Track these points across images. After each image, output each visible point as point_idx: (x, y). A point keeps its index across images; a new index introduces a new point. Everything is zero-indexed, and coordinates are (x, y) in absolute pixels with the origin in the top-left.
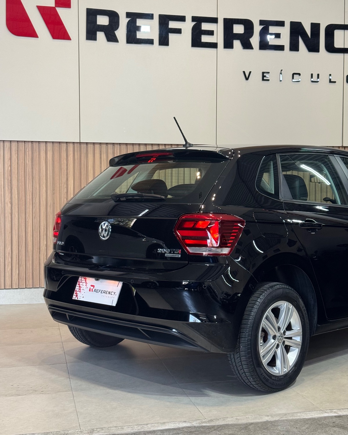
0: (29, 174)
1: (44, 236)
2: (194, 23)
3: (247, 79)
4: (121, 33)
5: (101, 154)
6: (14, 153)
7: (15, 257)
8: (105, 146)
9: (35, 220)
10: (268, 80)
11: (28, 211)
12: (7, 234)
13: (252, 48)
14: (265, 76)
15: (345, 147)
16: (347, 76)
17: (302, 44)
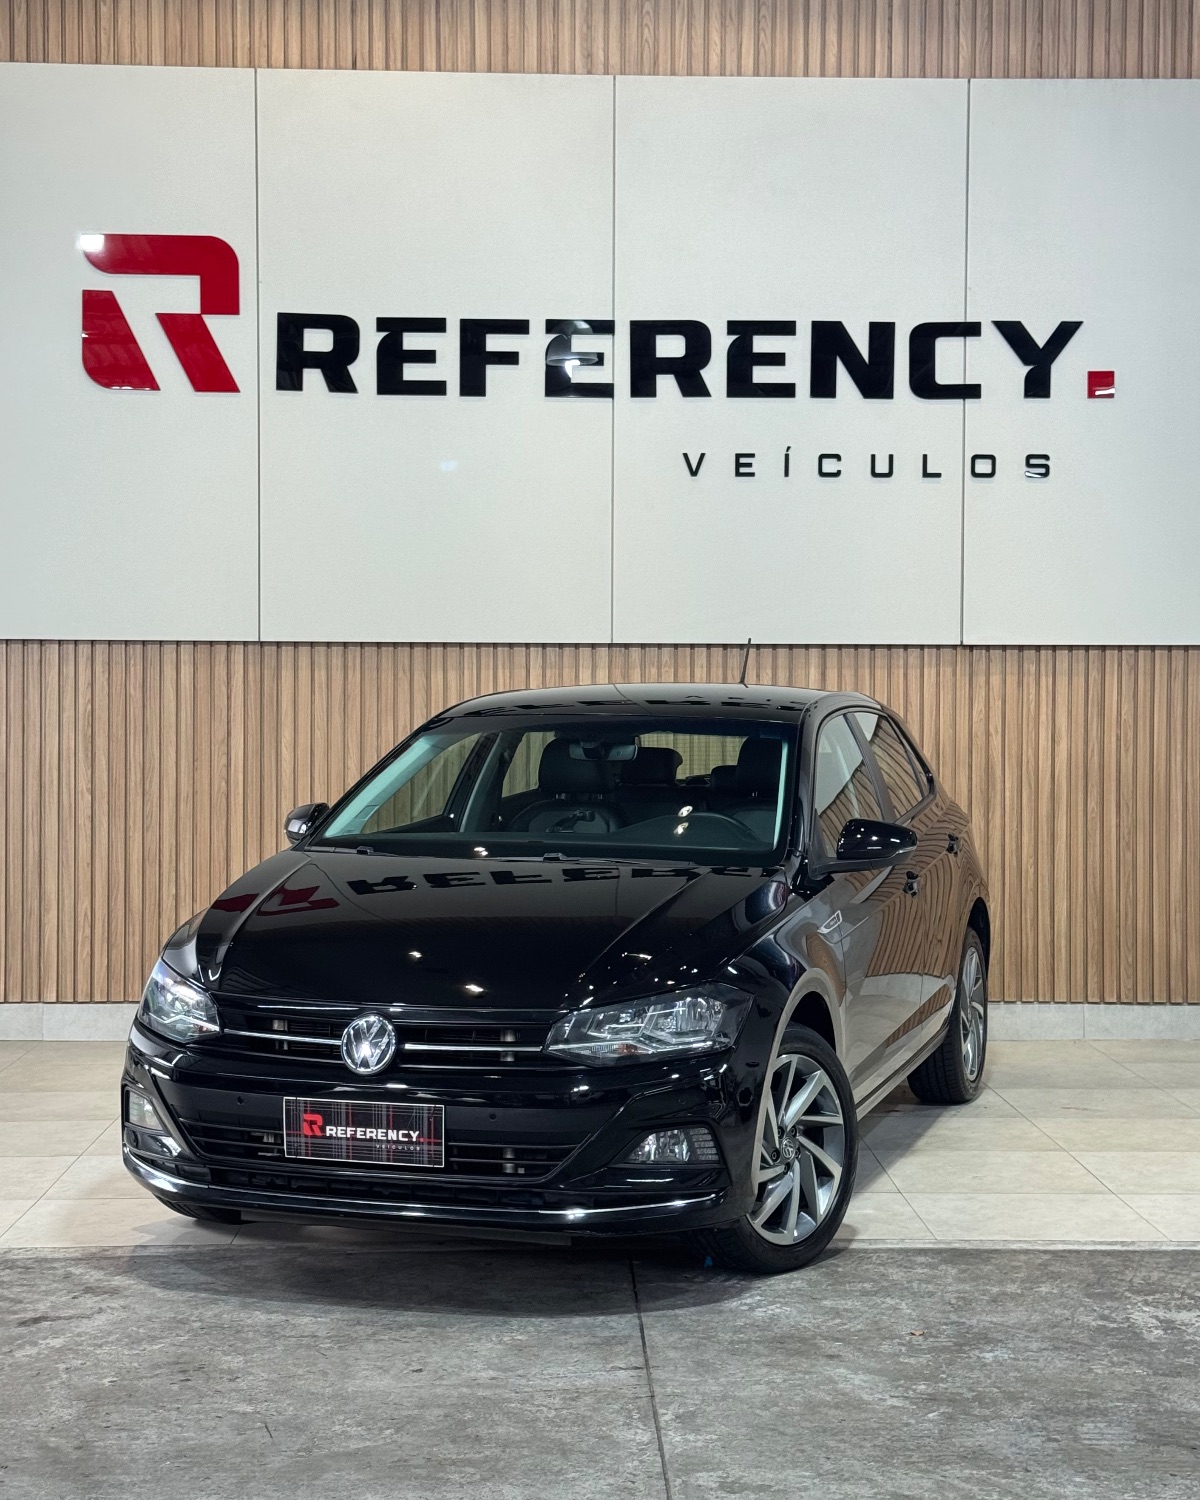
0: (135, 720)
1: (169, 873)
2: (552, 336)
3: (694, 473)
4: (364, 369)
5: (313, 671)
6: (99, 668)
7: (101, 925)
8: (323, 649)
9: (150, 833)
10: (752, 475)
11: (132, 812)
12: (80, 869)
13: (707, 394)
14: (742, 465)
15: (971, 647)
16: (975, 458)
17: (843, 378)
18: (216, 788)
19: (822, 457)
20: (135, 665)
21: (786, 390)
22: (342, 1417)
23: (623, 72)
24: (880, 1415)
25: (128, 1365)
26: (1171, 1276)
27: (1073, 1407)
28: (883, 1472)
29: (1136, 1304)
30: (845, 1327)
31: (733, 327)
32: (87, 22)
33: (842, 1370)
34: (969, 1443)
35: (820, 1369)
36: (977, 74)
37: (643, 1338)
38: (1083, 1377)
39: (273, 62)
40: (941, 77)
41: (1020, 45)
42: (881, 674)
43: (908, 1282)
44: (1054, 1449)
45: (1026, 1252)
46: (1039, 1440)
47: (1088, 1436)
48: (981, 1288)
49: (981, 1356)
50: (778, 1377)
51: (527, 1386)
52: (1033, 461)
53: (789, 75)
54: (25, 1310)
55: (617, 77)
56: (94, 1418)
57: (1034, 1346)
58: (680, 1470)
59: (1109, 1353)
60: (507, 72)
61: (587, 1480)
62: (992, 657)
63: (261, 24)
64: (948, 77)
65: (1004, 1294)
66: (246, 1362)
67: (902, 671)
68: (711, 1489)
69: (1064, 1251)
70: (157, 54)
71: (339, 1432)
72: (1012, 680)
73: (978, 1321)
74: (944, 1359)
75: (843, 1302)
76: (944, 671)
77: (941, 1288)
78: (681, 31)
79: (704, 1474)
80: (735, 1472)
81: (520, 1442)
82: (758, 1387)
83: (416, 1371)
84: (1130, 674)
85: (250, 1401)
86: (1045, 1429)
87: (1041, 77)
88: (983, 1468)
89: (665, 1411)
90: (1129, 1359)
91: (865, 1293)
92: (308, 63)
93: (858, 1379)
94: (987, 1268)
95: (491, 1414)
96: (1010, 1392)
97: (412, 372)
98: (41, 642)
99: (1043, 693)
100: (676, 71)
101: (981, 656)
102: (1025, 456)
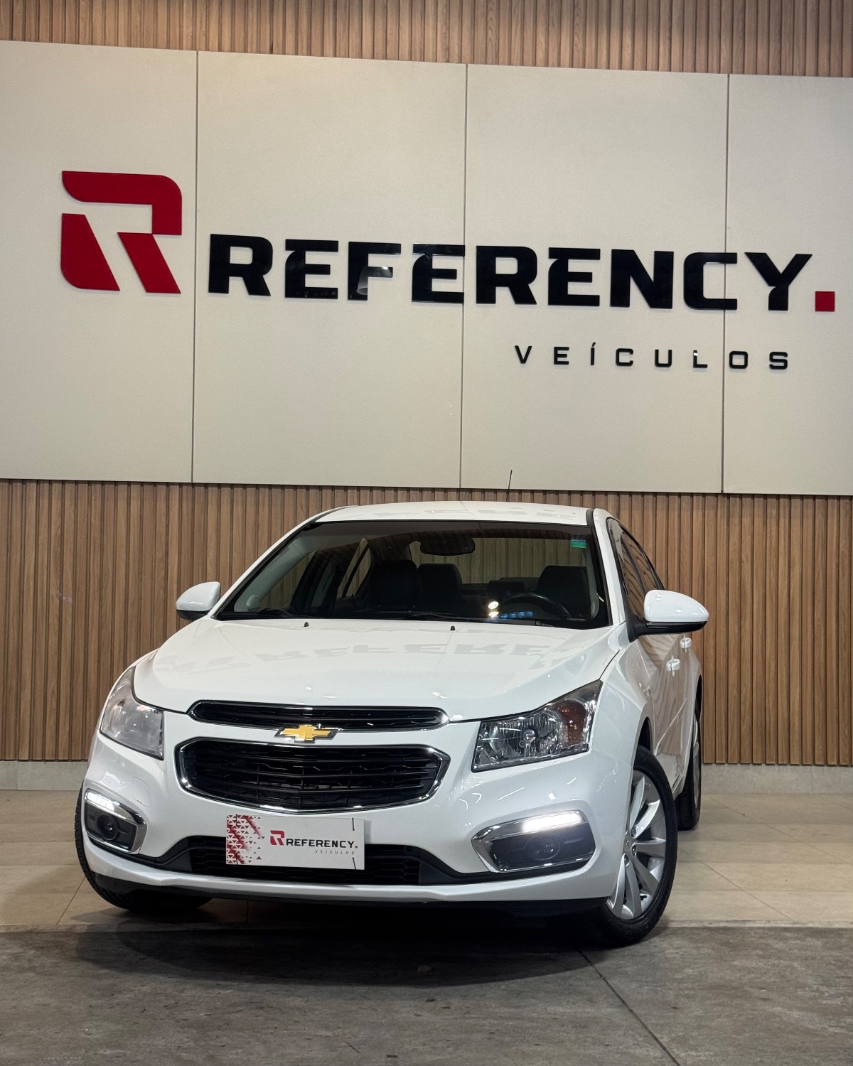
0: (94, 542)
2: (418, 256)
3: (523, 361)
4: (275, 278)
5: (232, 507)
6: (67, 502)
7: (65, 700)
8: (240, 489)
9: (104, 630)
10: (567, 363)
11: (91, 612)
12: (50, 656)
13: (532, 301)
14: (559, 356)
15: (729, 495)
16: (732, 354)
17: (635, 292)
18: (156, 597)
19: (619, 351)
20: (95, 500)
21: (593, 301)
23: (473, 62)
24: (830, 1039)
30: (761, 980)
31: (553, 252)
32: (69, 13)
35: (761, 1007)
36: (734, 70)
39: (210, 47)
40: (707, 71)
41: (765, 51)
42: (661, 514)
50: (731, 1012)
52: (775, 357)
53: (596, 67)
55: (469, 65)
60: (386, 59)
62: (744, 502)
63: (201, 18)
64: (712, 72)
66: (306, 1002)
67: (677, 513)
70: (122, 38)
72: (758, 521)
75: (747, 963)
76: (708, 513)
77: (816, 953)
78: (516, 33)
83: (445, 1008)
84: (846, 518)
87: (780, 74)
89: (662, 1036)
92: (237, 48)
93: (796, 1014)
97: (312, 281)
98: (24, 481)
99: (782, 531)
100: (512, 63)
101: (736, 502)
102: (769, 353)
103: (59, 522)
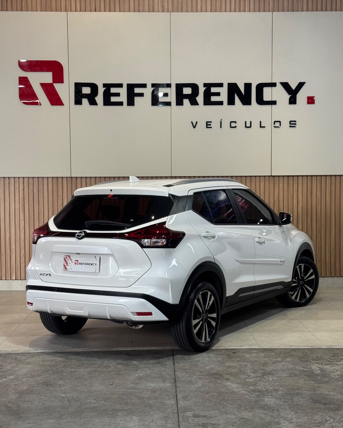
0: (36, 200)
2: (153, 88)
3: (194, 127)
4: (100, 98)
5: (86, 185)
6: (25, 185)
7: (27, 258)
8: (89, 179)
10: (211, 127)
11: (36, 226)
12: (22, 242)
13: (198, 104)
15: (274, 176)
16: (275, 122)
17: (237, 99)
20: (36, 184)
22: (90, 398)
23: (173, 12)
24: (239, 395)
25: (31, 383)
26: (324, 355)
27: (293, 393)
28: (238, 411)
29: (313, 363)
30: (231, 371)
31: (205, 85)
33: (229, 383)
34: (262, 403)
35: (224, 383)
36: (275, 11)
37: (175, 374)
38: (296, 384)
39: (72, 10)
40: (264, 11)
41: (287, 2)
43: (250, 358)
44: (286, 405)
45: (284, 349)
46: (282, 403)
47: (296, 401)
48: (271, 359)
49: (269, 378)
50: (211, 385)
51: (142, 388)
52: (291, 123)
53: (221, 12)
54: (3, 368)
55: (171, 13)
56: (21, 398)
57: (284, 375)
58: (182, 411)
59: (305, 377)
60: (139, 12)
61: (156, 415)
62: (280, 179)
64: (266, 11)
65: (277, 361)
66: (64, 382)
67: (254, 183)
68: (190, 417)
69: (295, 349)
70: (39, 8)
71: (89, 402)
72: (286, 185)
73: (269, 369)
74: (258, 380)
75: (231, 364)
76: (266, 183)
77: (259, 359)
79: (189, 412)
80: (197, 412)
81: (139, 404)
82: (206, 388)
83: (111, 384)
84: (320, 183)
85: (65, 393)
86: (284, 399)
87: (293, 11)
88: (266, 410)
89: (179, 395)
90: (310, 379)
91: (238, 361)
92: (82, 10)
93: (234, 385)
94: (273, 354)
95: (131, 396)
96: (276, 389)
97: (113, 99)
98: (9, 177)
99: (295, 189)
100: (188, 11)
101: (277, 179)
102: (289, 121)
103: (23, 193)
